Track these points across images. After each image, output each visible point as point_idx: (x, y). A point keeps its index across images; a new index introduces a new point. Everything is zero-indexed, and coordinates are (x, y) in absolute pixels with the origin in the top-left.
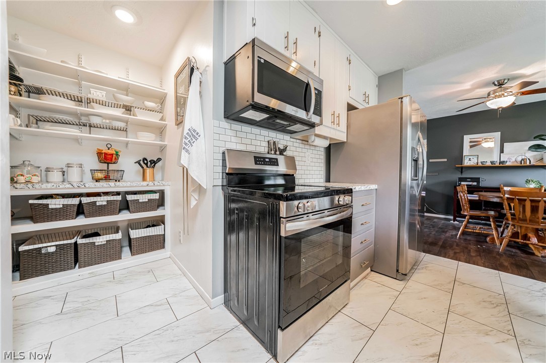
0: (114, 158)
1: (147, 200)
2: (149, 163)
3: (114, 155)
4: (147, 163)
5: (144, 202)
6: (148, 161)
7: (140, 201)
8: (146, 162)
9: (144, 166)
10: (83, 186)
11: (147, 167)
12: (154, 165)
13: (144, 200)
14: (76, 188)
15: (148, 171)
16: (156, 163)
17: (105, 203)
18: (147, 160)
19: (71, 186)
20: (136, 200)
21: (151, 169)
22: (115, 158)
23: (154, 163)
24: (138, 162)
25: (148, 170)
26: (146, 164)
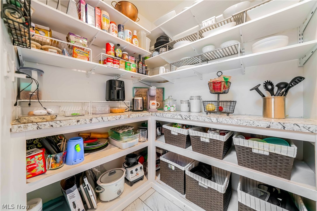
0: (222, 87)
1: (268, 154)
2: (276, 89)
3: (223, 83)
4: (272, 89)
5: (260, 155)
6: (275, 84)
7: (254, 151)
8: (270, 87)
9: (267, 94)
10: (189, 119)
11: (272, 94)
12: (286, 91)
13: (261, 152)
14: (184, 120)
15: (274, 102)
16: (290, 87)
17: (207, 141)
18: (271, 84)
19: (181, 118)
20: (247, 148)
21: (279, 99)
22: (224, 86)
23: (285, 87)
24: (256, 89)
25: (273, 100)
26: (271, 91)
